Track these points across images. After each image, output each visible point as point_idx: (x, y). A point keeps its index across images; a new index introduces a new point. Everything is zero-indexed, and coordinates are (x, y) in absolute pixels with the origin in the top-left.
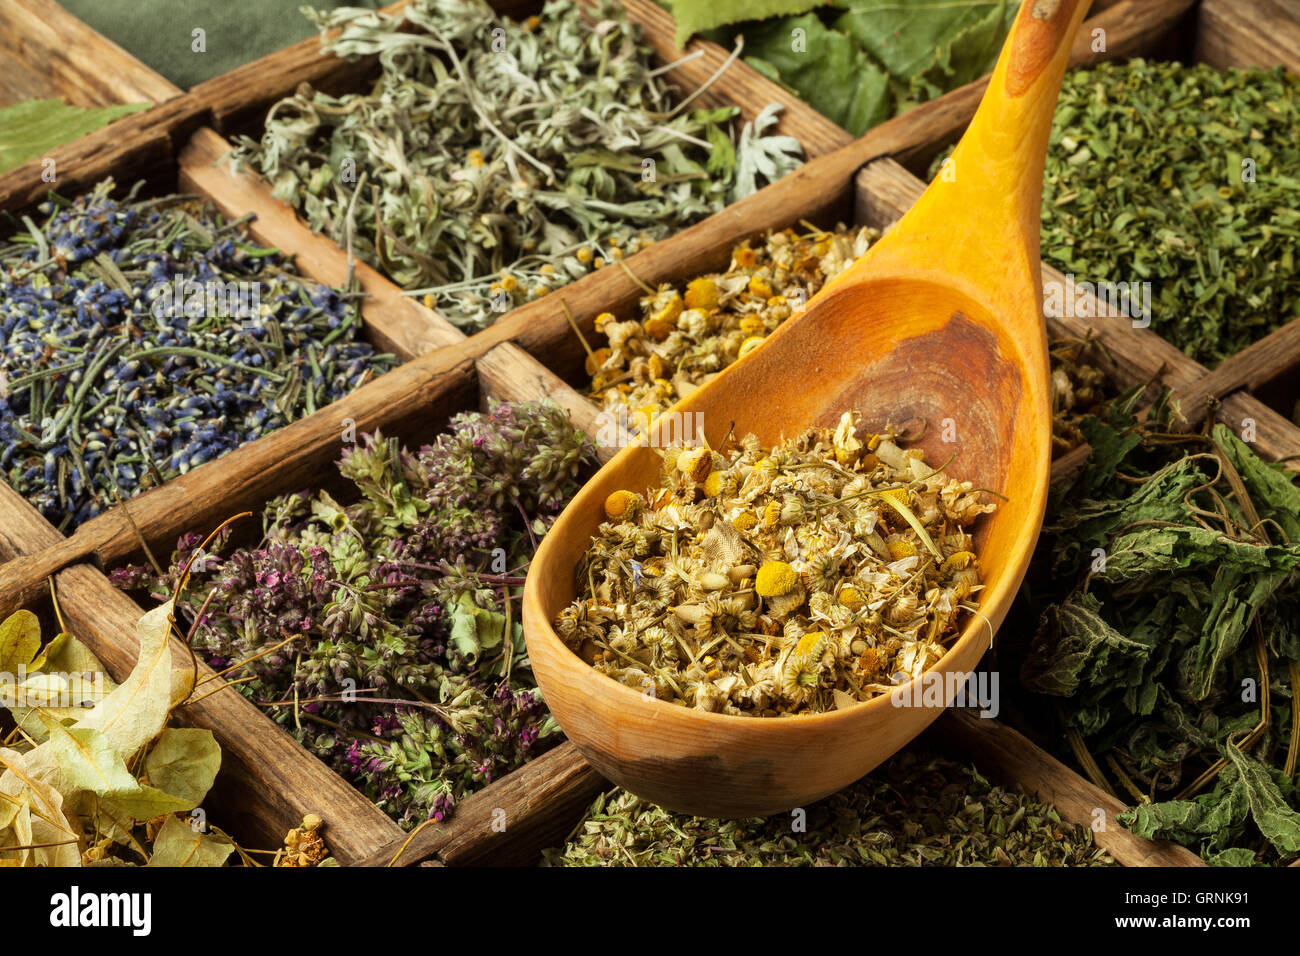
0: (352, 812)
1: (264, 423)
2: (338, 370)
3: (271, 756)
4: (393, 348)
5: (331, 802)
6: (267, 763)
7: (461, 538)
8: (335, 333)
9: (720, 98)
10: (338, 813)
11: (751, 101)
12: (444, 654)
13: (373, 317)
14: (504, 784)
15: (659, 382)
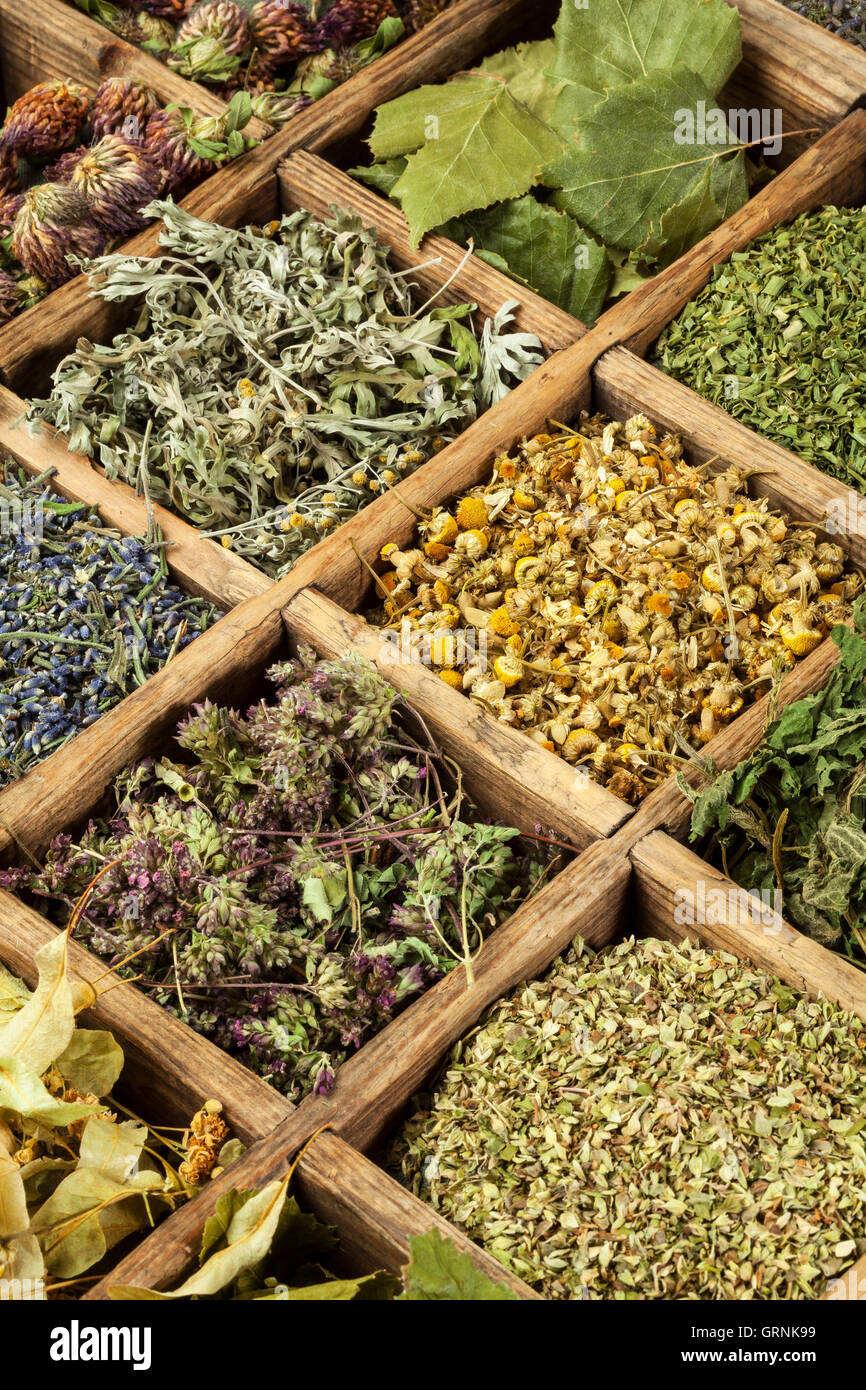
0: (247, 1093)
1: (99, 691)
2: (156, 625)
3: (167, 1046)
4: (200, 591)
5: (226, 1085)
6: (164, 1052)
7: (299, 805)
8: (147, 588)
9: (458, 295)
10: (234, 1095)
11: (488, 297)
12: (298, 915)
13: (179, 563)
14: (374, 1049)
15: (446, 606)
